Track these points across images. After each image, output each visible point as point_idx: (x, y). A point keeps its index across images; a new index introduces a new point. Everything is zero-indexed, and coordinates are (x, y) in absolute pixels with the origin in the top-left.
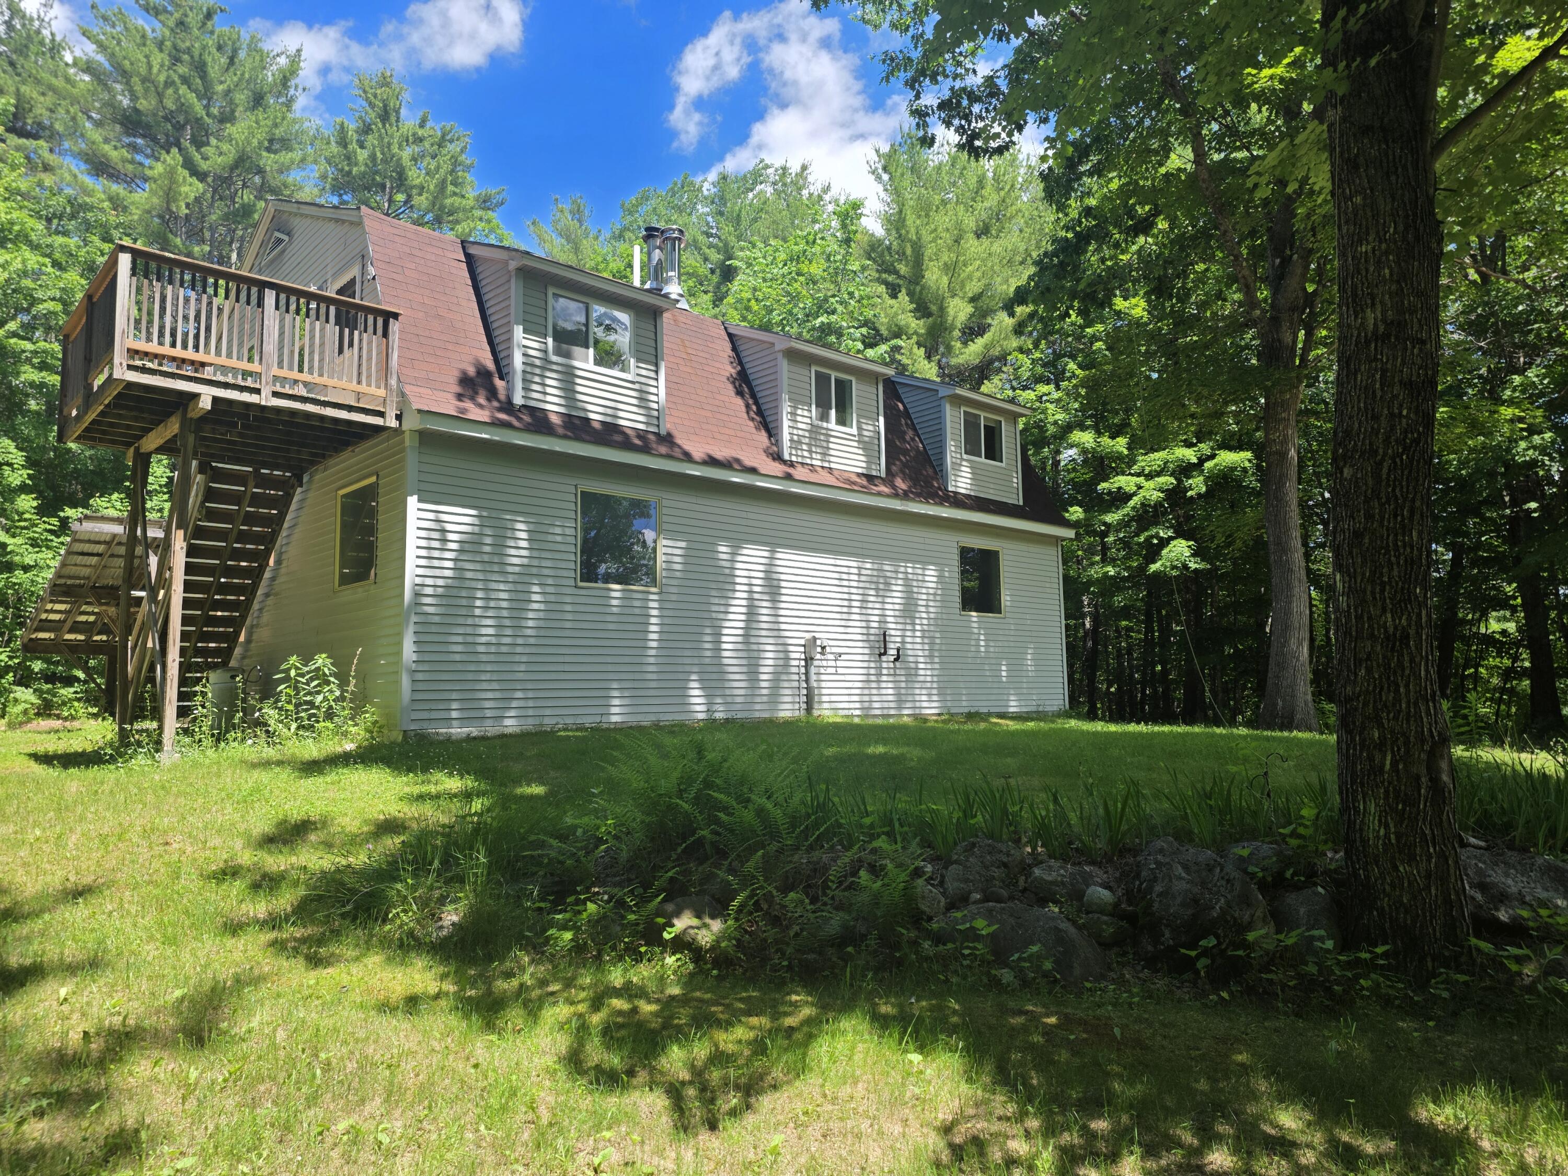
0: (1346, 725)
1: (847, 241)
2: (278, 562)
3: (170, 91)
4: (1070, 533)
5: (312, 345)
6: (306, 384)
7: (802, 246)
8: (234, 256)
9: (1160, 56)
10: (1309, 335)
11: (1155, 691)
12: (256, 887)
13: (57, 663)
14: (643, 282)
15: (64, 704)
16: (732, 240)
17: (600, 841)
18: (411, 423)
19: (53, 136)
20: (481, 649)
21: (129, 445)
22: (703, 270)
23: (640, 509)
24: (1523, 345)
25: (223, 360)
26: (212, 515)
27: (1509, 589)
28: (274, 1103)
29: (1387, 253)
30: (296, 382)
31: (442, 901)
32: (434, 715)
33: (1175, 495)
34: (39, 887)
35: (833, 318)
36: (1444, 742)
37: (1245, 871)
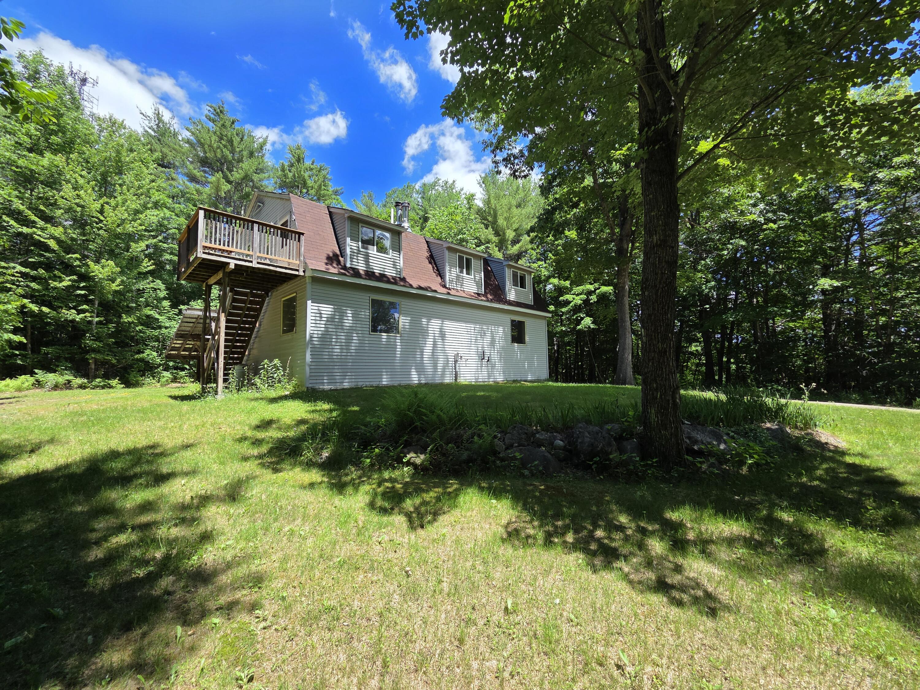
0: (645, 383)
1: (470, 208)
2: (260, 325)
3: (219, 150)
4: (550, 315)
5: (272, 245)
6: (270, 259)
7: (453, 209)
8: (243, 212)
9: (582, 143)
10: (633, 245)
11: (578, 372)
12: (253, 443)
13: (179, 363)
14: (395, 222)
15: (181, 377)
16: (427, 207)
17: (380, 427)
18: (309, 274)
19: (175, 167)
20: (335, 357)
21: (204, 282)
22: (417, 218)
23: (393, 305)
24: (705, 250)
25: (238, 250)
26: (235, 308)
27: (699, 335)
28: (262, 521)
29: (661, 215)
30: (266, 258)
31: (322, 448)
32: (318, 381)
33: (586, 302)
34: (173, 444)
35: (465, 236)
36: (678, 388)
37: (609, 434)
